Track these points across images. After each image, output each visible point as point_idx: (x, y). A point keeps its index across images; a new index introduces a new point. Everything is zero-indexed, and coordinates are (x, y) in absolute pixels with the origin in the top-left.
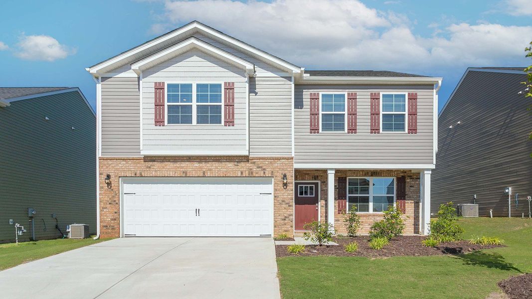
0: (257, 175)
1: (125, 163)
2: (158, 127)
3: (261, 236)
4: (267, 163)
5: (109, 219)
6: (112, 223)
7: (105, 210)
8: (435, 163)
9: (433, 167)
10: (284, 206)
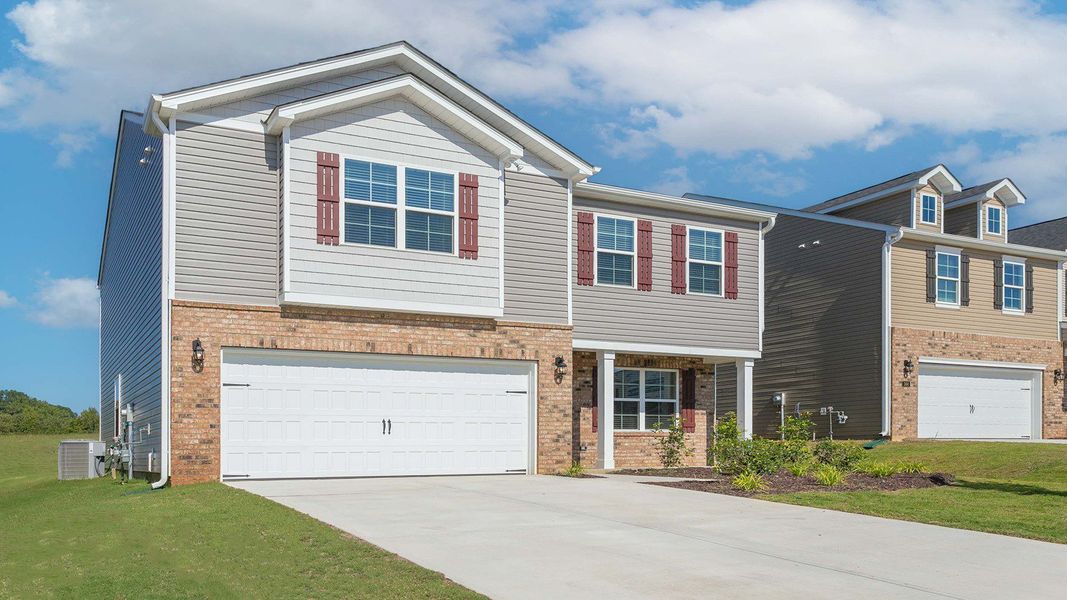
0: (509, 357)
1: (237, 317)
2: (323, 247)
3: (508, 473)
4: (527, 334)
5: (197, 442)
6: (203, 450)
7: (185, 420)
8: (761, 350)
9: (758, 355)
10: (556, 415)
